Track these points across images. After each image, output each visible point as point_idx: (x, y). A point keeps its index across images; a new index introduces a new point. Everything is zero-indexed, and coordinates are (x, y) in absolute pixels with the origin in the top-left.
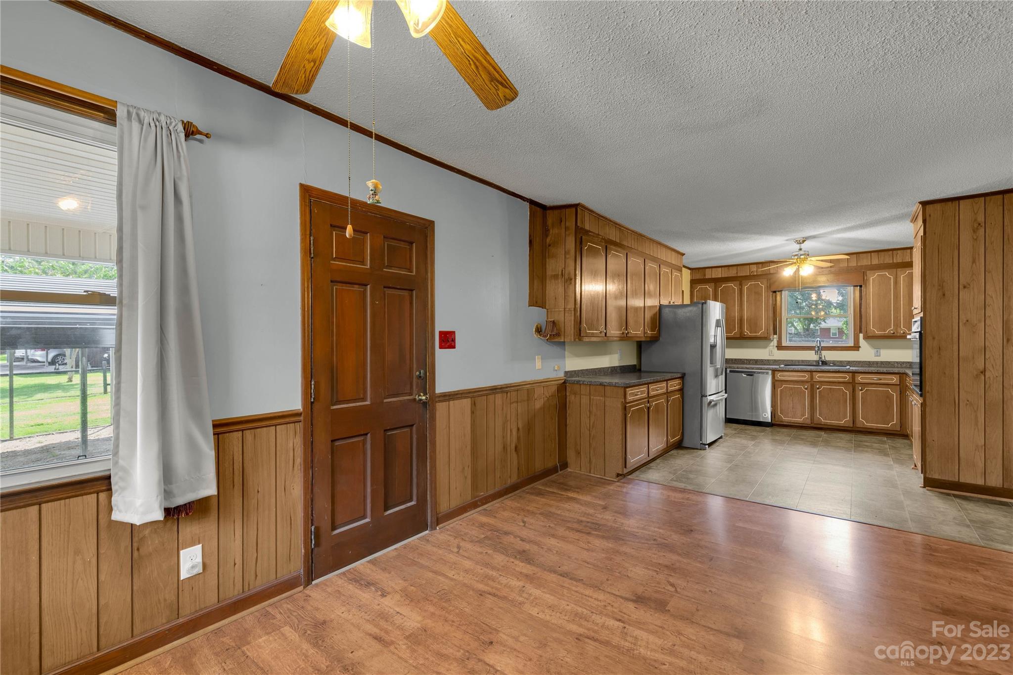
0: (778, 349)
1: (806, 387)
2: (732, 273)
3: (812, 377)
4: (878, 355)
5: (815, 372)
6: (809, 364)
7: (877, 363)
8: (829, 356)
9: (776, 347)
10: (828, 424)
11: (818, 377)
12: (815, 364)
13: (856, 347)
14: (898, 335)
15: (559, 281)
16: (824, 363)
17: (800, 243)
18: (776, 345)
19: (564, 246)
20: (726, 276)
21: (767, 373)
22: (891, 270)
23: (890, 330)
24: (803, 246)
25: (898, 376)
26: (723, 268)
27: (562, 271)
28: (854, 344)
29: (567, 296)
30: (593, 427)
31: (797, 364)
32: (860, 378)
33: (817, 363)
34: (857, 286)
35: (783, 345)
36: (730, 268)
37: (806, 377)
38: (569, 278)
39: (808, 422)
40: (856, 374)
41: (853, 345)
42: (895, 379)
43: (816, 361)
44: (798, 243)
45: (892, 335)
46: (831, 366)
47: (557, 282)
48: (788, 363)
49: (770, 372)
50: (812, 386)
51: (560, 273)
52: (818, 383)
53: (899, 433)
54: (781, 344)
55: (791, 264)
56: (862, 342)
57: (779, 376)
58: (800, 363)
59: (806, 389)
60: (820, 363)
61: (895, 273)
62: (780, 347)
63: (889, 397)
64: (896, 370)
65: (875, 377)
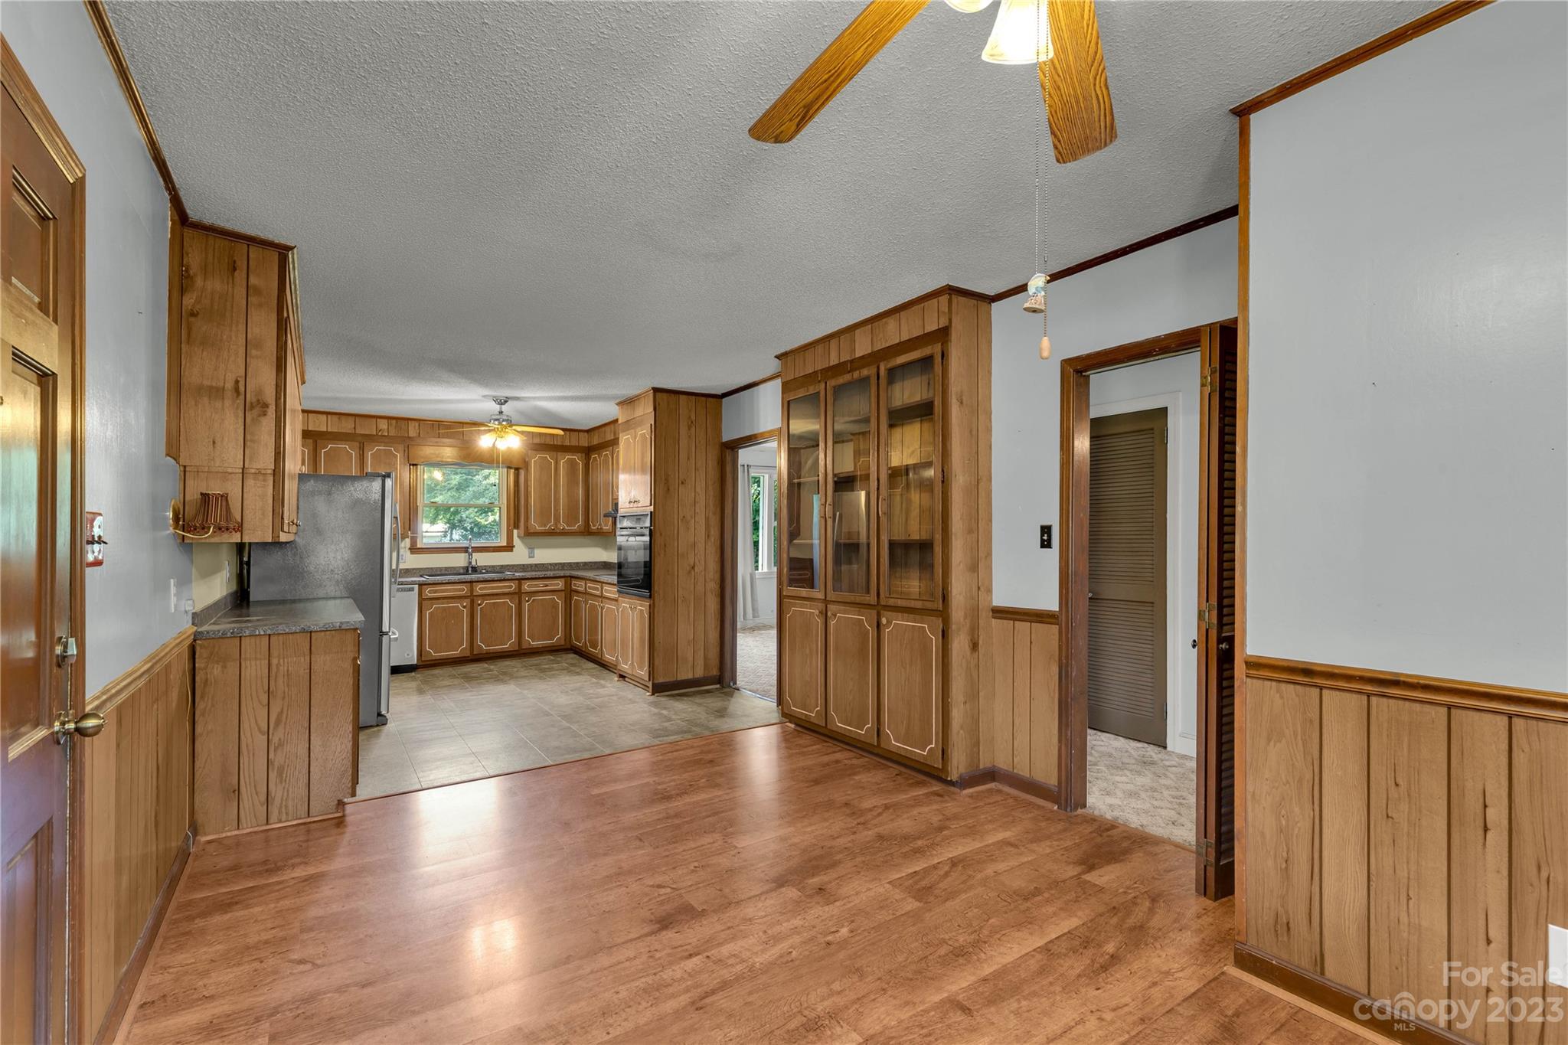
0: (412, 553)
1: (465, 604)
2: (347, 426)
3: (472, 590)
4: (531, 556)
5: (475, 582)
6: (455, 572)
7: (531, 565)
8: (482, 559)
9: (410, 549)
10: (491, 651)
11: (480, 589)
12: (462, 571)
13: (509, 547)
14: (558, 531)
15: (227, 403)
16: (475, 570)
17: (502, 404)
18: (408, 545)
19: (242, 327)
20: (335, 430)
21: (412, 589)
22: (552, 453)
23: (550, 525)
24: (504, 408)
25: (563, 580)
26: (329, 416)
27: (237, 382)
28: (507, 543)
29: (253, 441)
30: (278, 722)
31: (439, 573)
32: (526, 586)
33: (466, 570)
34: (511, 468)
35: (418, 546)
36: (343, 417)
37: (464, 589)
38: (258, 400)
39: (467, 653)
40: (523, 581)
41: (505, 544)
42: (560, 584)
43: (463, 568)
44: (499, 404)
45: (552, 531)
46: (483, 573)
47: (218, 404)
48: (432, 572)
49: (416, 587)
50: (472, 602)
51: (230, 385)
52: (478, 598)
53: (563, 647)
54: (416, 545)
55: (490, 431)
56: (517, 541)
57: (428, 592)
58: (443, 572)
59: (464, 607)
60: (470, 569)
61: (555, 456)
62: (414, 549)
63: (555, 606)
64: (562, 573)
65: (541, 583)
